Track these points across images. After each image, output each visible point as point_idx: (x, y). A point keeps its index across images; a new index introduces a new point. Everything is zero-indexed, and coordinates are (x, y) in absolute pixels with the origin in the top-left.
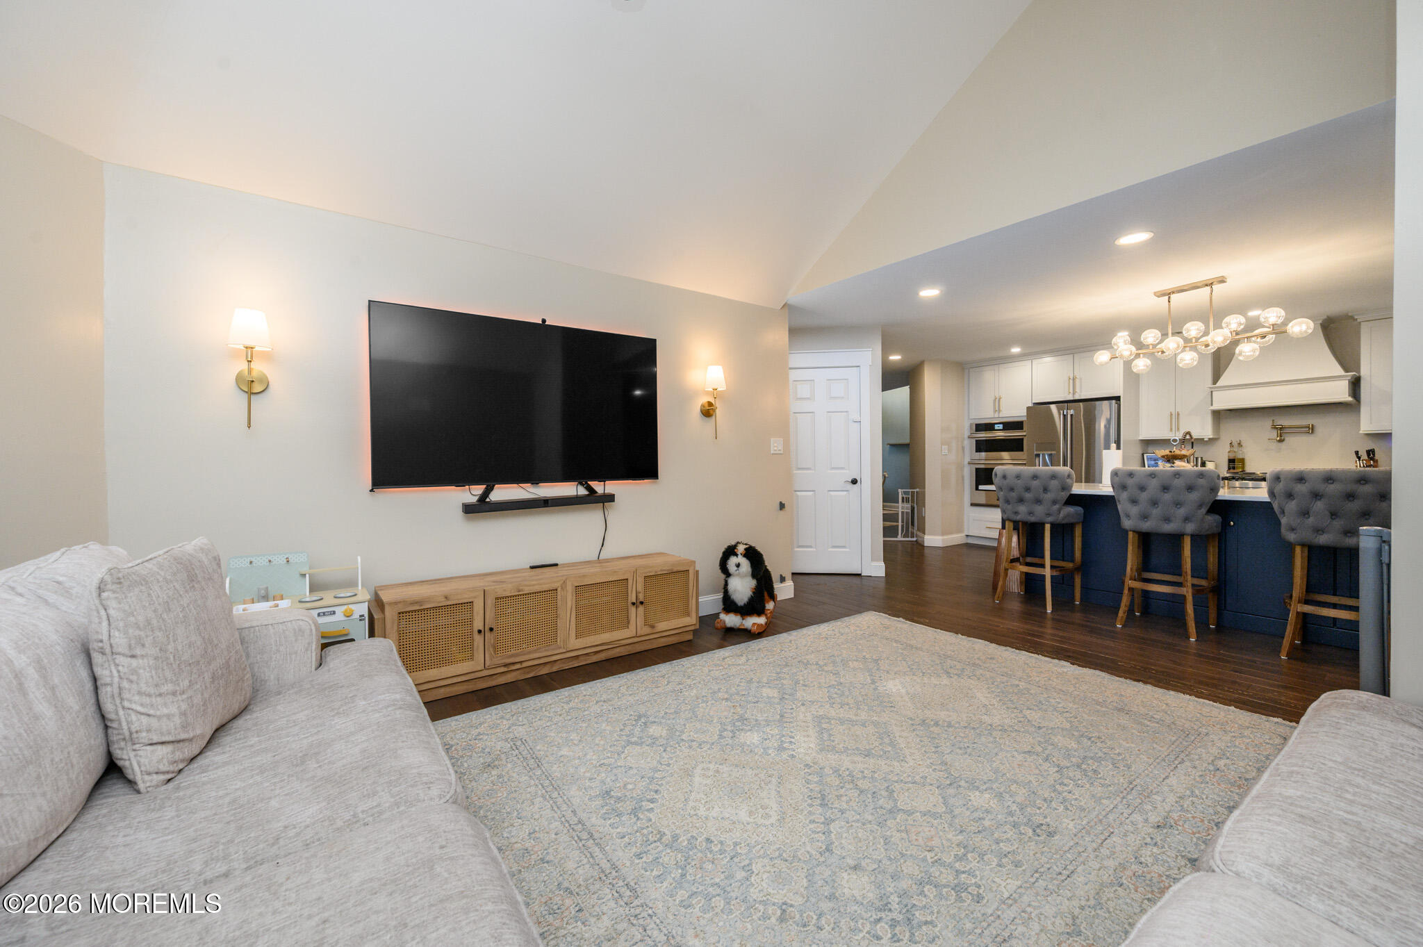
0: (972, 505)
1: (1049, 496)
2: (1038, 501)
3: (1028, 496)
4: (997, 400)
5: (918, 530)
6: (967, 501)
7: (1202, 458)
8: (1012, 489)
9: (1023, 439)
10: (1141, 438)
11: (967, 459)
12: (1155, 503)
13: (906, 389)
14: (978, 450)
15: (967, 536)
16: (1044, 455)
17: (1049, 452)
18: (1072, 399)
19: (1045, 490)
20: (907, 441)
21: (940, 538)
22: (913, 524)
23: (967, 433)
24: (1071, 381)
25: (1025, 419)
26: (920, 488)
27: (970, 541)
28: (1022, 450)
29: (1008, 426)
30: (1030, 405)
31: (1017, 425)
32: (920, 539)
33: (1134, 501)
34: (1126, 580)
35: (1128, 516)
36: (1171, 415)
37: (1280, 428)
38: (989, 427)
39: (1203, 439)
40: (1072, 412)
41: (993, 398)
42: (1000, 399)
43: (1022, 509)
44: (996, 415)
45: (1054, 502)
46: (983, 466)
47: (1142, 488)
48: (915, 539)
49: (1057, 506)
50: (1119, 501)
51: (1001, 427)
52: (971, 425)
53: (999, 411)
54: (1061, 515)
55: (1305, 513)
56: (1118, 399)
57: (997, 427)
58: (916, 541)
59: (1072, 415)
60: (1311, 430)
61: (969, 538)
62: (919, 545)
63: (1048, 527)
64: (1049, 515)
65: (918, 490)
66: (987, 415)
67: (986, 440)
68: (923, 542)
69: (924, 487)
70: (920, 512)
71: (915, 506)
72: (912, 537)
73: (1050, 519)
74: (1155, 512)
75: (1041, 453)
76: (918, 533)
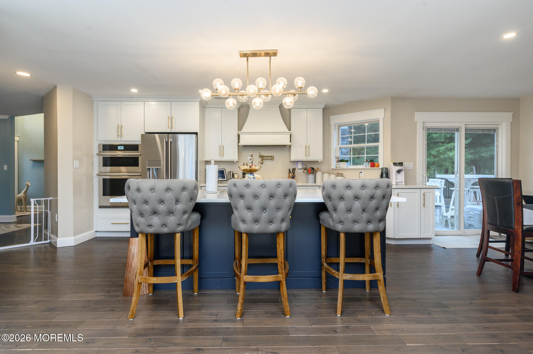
0: (100, 207)
1: (180, 207)
2: (171, 212)
3: (162, 208)
4: (120, 128)
5: (52, 233)
6: (96, 204)
7: (232, 172)
8: (146, 202)
9: (138, 157)
10: (205, 160)
11: (96, 171)
12: (264, 209)
13: (41, 116)
14: (105, 165)
15: (96, 231)
16: (152, 169)
17: (157, 167)
18: (170, 132)
19: (177, 201)
20: (42, 158)
21: (73, 238)
22: (46, 228)
23: (96, 151)
24: (170, 120)
25: (139, 143)
26: (52, 197)
27: (99, 235)
28: (137, 165)
29: (128, 147)
30: (143, 133)
31: (134, 147)
32: (52, 241)
33: (249, 208)
34: (241, 276)
35: (243, 221)
36: (220, 147)
37: (263, 157)
38: (113, 148)
39: (234, 161)
40: (170, 140)
41: (117, 126)
42: (122, 127)
43: (156, 220)
44: (119, 139)
45: (185, 212)
46: (108, 177)
47: (256, 196)
48: (48, 241)
49: (186, 216)
50: (236, 208)
51: (122, 148)
52: (99, 145)
53: (122, 136)
54: (189, 223)
55: (349, 210)
56: (196, 134)
57: (119, 148)
58: (50, 242)
59: (171, 142)
60: (272, 158)
61: (97, 233)
62: (53, 246)
63: (178, 236)
64: (179, 225)
65: (51, 198)
66: (112, 139)
67: (110, 157)
68: (56, 242)
69: (56, 195)
70: (53, 218)
71: (49, 212)
72: (46, 239)
73: (180, 228)
74: (265, 215)
75: (151, 168)
76: (53, 236)
